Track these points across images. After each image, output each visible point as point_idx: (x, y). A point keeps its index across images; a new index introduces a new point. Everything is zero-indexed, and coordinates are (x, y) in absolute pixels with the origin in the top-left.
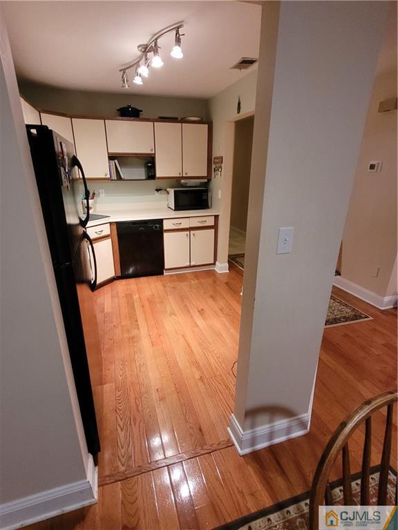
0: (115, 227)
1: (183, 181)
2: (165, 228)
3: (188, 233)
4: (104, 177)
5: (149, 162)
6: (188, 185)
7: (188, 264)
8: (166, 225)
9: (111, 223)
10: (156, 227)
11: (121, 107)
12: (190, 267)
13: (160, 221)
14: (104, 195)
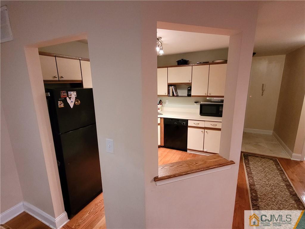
0: (163, 120)
1: (208, 98)
2: (189, 125)
3: (203, 130)
4: (165, 94)
5: (189, 87)
6: (212, 101)
7: (202, 150)
8: (190, 123)
9: (161, 118)
10: (184, 124)
11: (178, 60)
12: (203, 152)
13: (187, 121)
14: (168, 103)
